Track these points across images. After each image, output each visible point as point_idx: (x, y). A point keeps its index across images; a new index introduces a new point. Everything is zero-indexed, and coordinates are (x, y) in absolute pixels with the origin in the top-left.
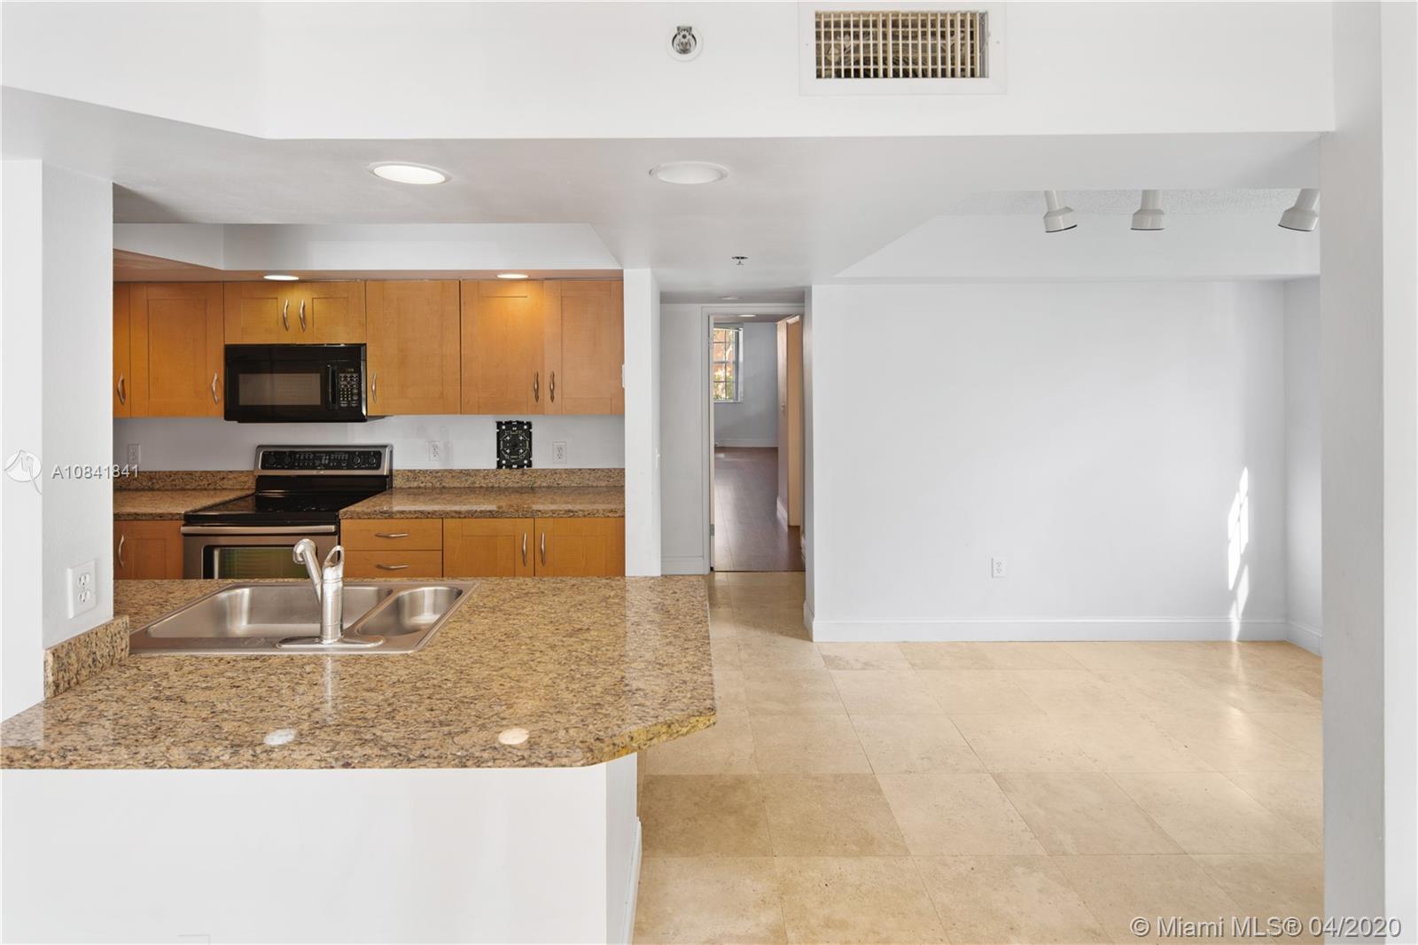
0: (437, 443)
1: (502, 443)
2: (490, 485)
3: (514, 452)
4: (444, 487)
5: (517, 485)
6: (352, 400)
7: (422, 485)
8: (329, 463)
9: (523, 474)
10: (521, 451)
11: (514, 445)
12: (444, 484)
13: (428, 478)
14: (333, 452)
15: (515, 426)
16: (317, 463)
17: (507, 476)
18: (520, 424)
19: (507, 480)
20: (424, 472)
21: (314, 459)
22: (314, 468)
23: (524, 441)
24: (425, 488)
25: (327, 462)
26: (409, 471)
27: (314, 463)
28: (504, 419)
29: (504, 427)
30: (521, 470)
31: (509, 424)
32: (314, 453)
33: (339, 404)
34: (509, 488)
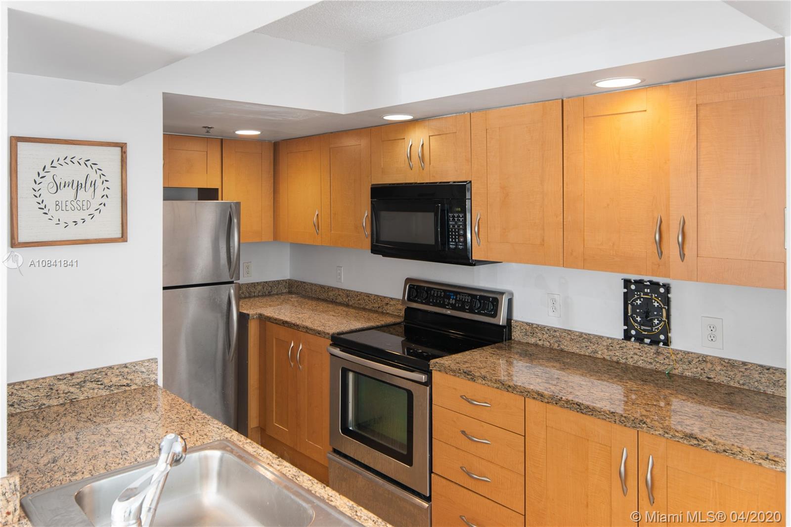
0: (556, 297)
1: (630, 306)
2: (615, 359)
3: (647, 320)
4: (562, 350)
5: (649, 367)
6: (459, 241)
7: (540, 343)
8: (455, 304)
9: (658, 353)
10: (656, 322)
11: (647, 314)
12: (562, 347)
13: (546, 336)
14: (459, 293)
15: (647, 287)
16: (447, 301)
17: (637, 351)
18: (655, 285)
19: (636, 357)
20: (542, 328)
21: (444, 297)
22: (443, 306)
23: (660, 309)
24: (543, 347)
25: (454, 302)
26: (528, 324)
27: (444, 302)
28: (633, 277)
29: (633, 287)
30: (654, 348)
31: (639, 282)
32: (444, 291)
33: (449, 244)
34: (639, 367)
